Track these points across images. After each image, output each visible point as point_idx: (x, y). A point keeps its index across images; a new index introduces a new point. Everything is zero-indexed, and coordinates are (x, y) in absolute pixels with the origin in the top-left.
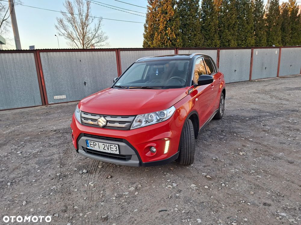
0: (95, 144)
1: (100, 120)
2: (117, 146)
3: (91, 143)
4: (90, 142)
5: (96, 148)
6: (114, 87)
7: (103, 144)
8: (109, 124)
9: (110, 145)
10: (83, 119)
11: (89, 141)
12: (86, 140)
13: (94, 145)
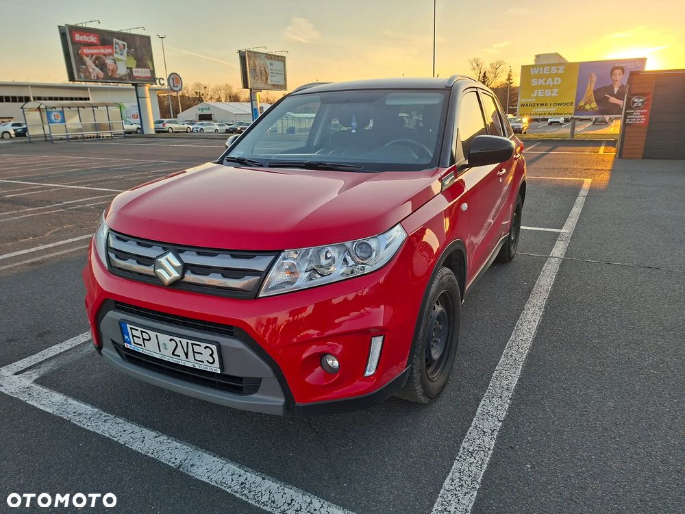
0: (146, 336)
1: (162, 260)
2: (214, 347)
3: (135, 333)
4: (131, 328)
5: (150, 349)
6: (225, 161)
7: (171, 340)
8: (190, 277)
9: (193, 344)
10: (112, 256)
11: (129, 326)
12: (120, 323)
13: (144, 339)
